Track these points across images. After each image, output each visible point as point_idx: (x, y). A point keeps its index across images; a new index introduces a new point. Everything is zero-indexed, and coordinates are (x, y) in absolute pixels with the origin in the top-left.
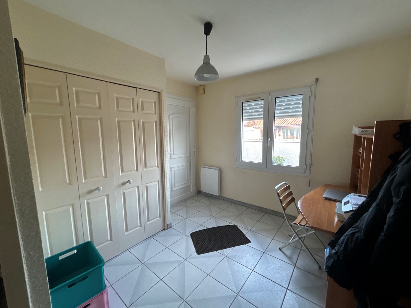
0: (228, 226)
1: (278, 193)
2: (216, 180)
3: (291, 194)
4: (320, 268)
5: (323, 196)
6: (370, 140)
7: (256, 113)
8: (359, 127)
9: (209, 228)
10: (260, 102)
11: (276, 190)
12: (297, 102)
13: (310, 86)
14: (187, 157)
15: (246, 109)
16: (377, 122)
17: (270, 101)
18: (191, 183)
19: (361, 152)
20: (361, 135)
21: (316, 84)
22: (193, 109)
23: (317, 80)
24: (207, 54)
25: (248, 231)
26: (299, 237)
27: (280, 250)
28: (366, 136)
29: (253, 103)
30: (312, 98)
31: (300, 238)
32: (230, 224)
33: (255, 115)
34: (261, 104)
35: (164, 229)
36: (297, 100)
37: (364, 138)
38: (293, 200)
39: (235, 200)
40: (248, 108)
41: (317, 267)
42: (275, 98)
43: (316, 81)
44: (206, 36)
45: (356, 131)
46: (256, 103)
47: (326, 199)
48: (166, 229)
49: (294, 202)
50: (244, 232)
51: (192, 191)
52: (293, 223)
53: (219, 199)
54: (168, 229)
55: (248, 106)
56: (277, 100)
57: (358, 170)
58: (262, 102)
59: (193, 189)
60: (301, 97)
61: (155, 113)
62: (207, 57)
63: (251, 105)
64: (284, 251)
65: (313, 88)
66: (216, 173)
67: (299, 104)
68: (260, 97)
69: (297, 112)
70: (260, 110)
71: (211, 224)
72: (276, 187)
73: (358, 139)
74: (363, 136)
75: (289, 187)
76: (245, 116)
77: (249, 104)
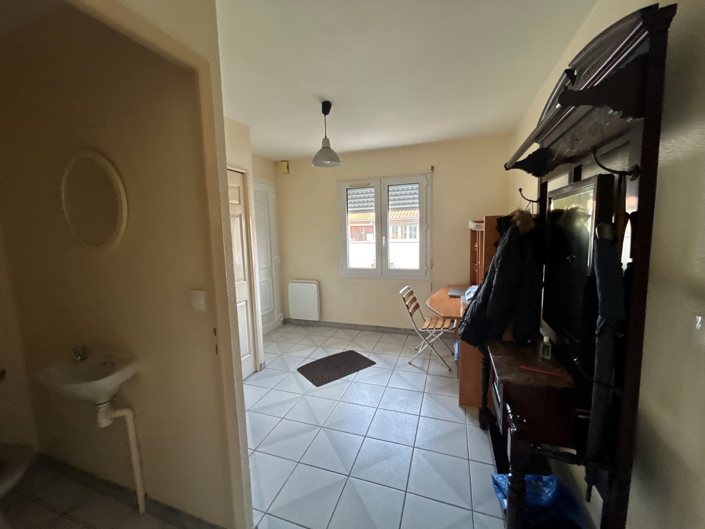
0: (343, 353)
1: (404, 298)
2: (315, 299)
3: (414, 299)
4: (450, 370)
5: (448, 294)
6: (482, 232)
7: (365, 204)
8: (474, 222)
9: (319, 359)
10: (368, 190)
11: (402, 295)
12: (413, 192)
13: (426, 174)
14: (267, 267)
15: (352, 198)
16: (485, 217)
17: (382, 189)
18: (274, 309)
19: (477, 246)
20: (476, 230)
21: (432, 172)
22: (273, 196)
23: (433, 168)
24: (326, 137)
25: (369, 354)
26: (428, 343)
27: (410, 363)
28: (480, 230)
29: (360, 191)
30: (429, 188)
31: (430, 344)
32: (345, 351)
33: (363, 206)
34: (371, 192)
35: (256, 372)
36: (413, 189)
37: (479, 231)
38: (417, 306)
39: (343, 324)
40: (354, 196)
41: (447, 370)
42: (388, 186)
43: (431, 170)
44: (325, 116)
45: (472, 226)
46: (364, 190)
47: (451, 296)
48: (258, 371)
49: (418, 309)
50: (366, 355)
51: (276, 320)
52: (422, 329)
53: (319, 326)
54: (261, 370)
55: (354, 194)
56: (391, 188)
57: (476, 266)
58: (373, 190)
59: (278, 317)
60: (417, 186)
61: (240, 203)
62: (326, 141)
63: (358, 194)
64: (414, 364)
65: (429, 177)
66: (314, 287)
67: (415, 194)
68: (369, 184)
69: (413, 203)
70: (370, 200)
71: (320, 355)
72: (401, 292)
73: (473, 233)
74: (477, 230)
75: (412, 293)
76: (351, 207)
77: (356, 191)
